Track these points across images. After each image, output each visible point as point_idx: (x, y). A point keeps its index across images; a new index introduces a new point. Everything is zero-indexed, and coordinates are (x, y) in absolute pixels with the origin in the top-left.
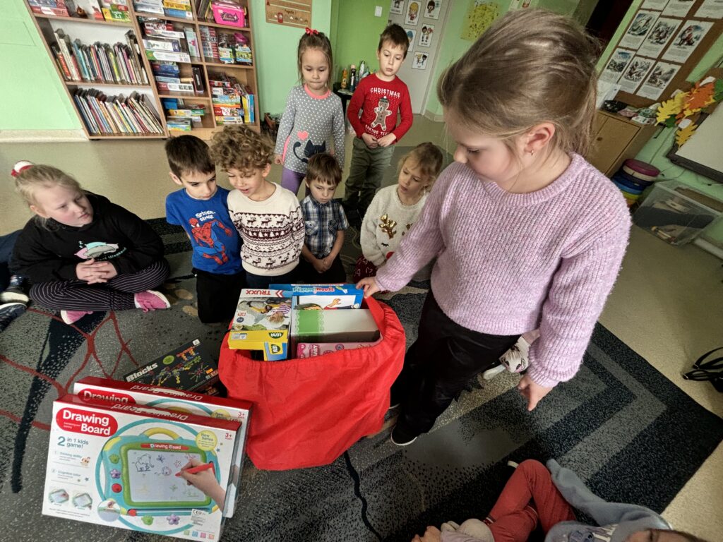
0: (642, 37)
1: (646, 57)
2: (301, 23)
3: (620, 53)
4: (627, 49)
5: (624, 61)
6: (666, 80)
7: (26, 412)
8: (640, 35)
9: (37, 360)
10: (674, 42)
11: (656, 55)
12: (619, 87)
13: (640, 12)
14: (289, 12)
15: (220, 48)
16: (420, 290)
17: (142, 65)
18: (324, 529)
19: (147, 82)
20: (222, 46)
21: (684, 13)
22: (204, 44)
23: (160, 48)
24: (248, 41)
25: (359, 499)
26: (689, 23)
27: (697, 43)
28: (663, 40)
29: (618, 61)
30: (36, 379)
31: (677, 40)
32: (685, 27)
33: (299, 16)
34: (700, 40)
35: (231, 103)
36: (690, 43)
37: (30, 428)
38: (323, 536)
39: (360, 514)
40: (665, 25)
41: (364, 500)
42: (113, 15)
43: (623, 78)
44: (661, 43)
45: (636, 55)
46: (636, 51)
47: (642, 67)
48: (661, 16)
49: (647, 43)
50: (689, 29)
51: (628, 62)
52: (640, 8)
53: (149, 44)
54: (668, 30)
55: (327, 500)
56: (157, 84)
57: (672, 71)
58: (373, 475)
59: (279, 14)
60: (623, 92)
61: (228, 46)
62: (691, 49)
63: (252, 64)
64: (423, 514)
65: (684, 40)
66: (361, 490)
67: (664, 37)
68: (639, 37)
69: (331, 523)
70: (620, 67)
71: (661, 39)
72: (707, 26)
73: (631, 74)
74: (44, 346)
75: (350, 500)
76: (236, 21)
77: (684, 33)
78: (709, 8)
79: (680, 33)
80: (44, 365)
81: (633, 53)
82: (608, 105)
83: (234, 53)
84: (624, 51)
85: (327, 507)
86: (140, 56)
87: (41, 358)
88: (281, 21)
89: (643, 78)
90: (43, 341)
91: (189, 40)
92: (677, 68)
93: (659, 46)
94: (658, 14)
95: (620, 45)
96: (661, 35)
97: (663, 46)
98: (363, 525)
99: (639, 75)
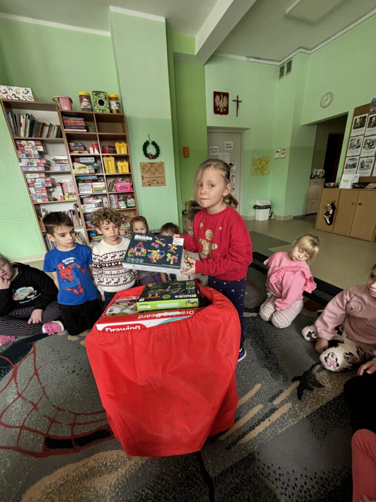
0: (360, 149)
1: (367, 157)
2: (160, 184)
3: (350, 159)
4: (353, 156)
5: (355, 162)
11: (373, 154)
12: (358, 175)
13: (351, 139)
14: (153, 180)
15: (119, 202)
16: (253, 314)
17: (80, 217)
19: (81, 224)
20: (120, 201)
22: (111, 203)
23: (89, 207)
24: (133, 197)
28: (373, 147)
29: (351, 163)
33: (158, 181)
35: (125, 228)
40: (370, 140)
42: (68, 197)
43: (358, 171)
45: (360, 158)
46: (359, 155)
47: (368, 162)
48: (365, 137)
49: (364, 150)
51: (357, 162)
52: (350, 137)
53: (84, 207)
54: (373, 141)
56: (86, 225)
59: (149, 182)
60: (363, 177)
61: (123, 200)
63: (135, 206)
67: (373, 145)
68: (358, 149)
70: (354, 166)
71: (371, 146)
73: (362, 167)
76: (127, 188)
81: (358, 157)
82: (356, 185)
83: (126, 203)
86: (79, 213)
88: (150, 185)
89: (372, 167)
91: (104, 202)
93: (372, 150)
94: (363, 136)
95: (348, 156)
96: (370, 145)
99: (368, 166)
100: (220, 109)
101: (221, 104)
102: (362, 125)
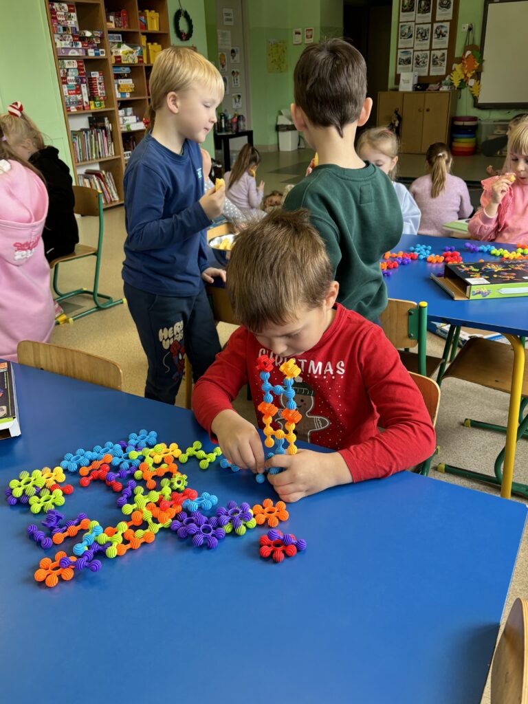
0: (412, 39)
1: (422, 50)
3: (402, 52)
4: (406, 48)
5: (409, 56)
6: (443, 60)
10: (434, 37)
11: (428, 47)
12: (415, 74)
13: (401, 24)
21: (429, 20)
26: (436, 25)
29: (404, 57)
32: (435, 28)
34: (448, 33)
36: (444, 36)
40: (422, 29)
43: (414, 68)
45: (414, 51)
46: (413, 48)
47: (423, 57)
48: (416, 24)
49: (417, 42)
51: (412, 56)
52: (399, 22)
57: (443, 54)
60: (421, 76)
62: (446, 39)
65: (439, 35)
67: (426, 35)
68: (409, 39)
70: (408, 61)
71: (424, 37)
72: (447, 25)
73: (418, 63)
78: (441, 15)
79: (434, 31)
81: (411, 51)
82: (417, 87)
84: (404, 50)
89: (428, 63)
92: (446, 52)
97: (428, 41)
99: (424, 63)
102: (411, 9)
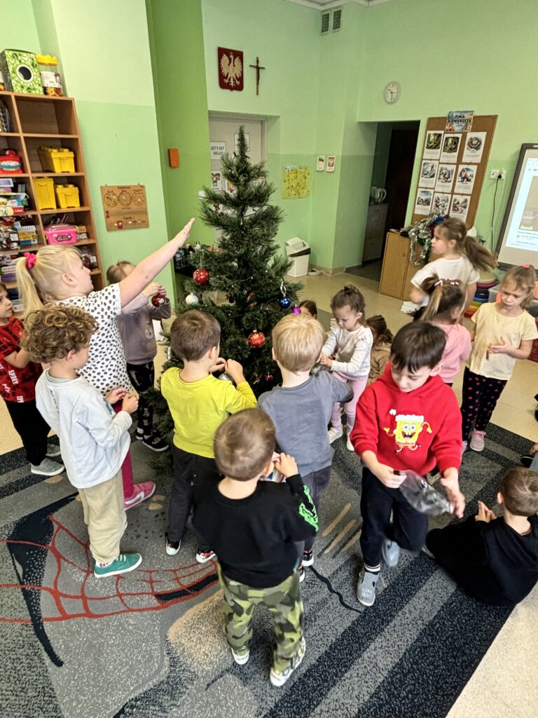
0: (434, 179)
1: (443, 193)
2: (139, 224)
4: (426, 188)
5: (428, 197)
6: (465, 207)
7: (31, 615)
8: (431, 177)
9: (16, 576)
10: (457, 180)
11: (449, 190)
13: (424, 162)
14: (127, 219)
18: (316, 619)
21: (455, 160)
25: (334, 594)
26: (461, 167)
27: (473, 180)
28: (449, 180)
29: (424, 197)
30: (23, 590)
31: (459, 179)
32: (460, 170)
33: (136, 219)
34: (474, 176)
36: (469, 180)
37: (42, 623)
38: (316, 623)
39: (339, 602)
40: (446, 169)
41: (338, 593)
44: (449, 182)
45: (435, 192)
46: (434, 189)
48: (440, 163)
49: (439, 183)
50: (463, 170)
51: (432, 198)
52: (422, 159)
54: (450, 173)
55: (310, 601)
57: (466, 201)
58: (339, 576)
59: (118, 222)
62: (471, 184)
64: (386, 589)
65: (464, 178)
66: (333, 588)
67: (449, 177)
68: (432, 179)
69: (319, 614)
70: (427, 202)
71: (447, 178)
72: (474, 168)
73: (437, 206)
74: (14, 564)
75: (327, 596)
77: (461, 174)
78: (469, 156)
79: (459, 174)
80: (24, 577)
84: (424, 190)
85: (312, 605)
87: (18, 575)
88: (120, 228)
90: (11, 562)
92: (469, 198)
93: (448, 184)
94: (438, 162)
95: (420, 186)
96: (447, 176)
97: (451, 184)
98: (344, 608)
100: (229, 80)
101: (232, 71)
102: (436, 146)
